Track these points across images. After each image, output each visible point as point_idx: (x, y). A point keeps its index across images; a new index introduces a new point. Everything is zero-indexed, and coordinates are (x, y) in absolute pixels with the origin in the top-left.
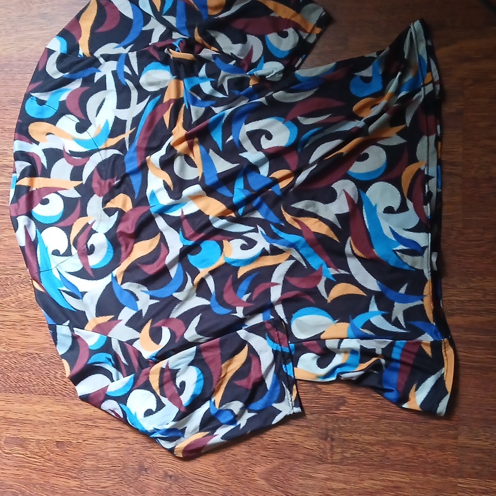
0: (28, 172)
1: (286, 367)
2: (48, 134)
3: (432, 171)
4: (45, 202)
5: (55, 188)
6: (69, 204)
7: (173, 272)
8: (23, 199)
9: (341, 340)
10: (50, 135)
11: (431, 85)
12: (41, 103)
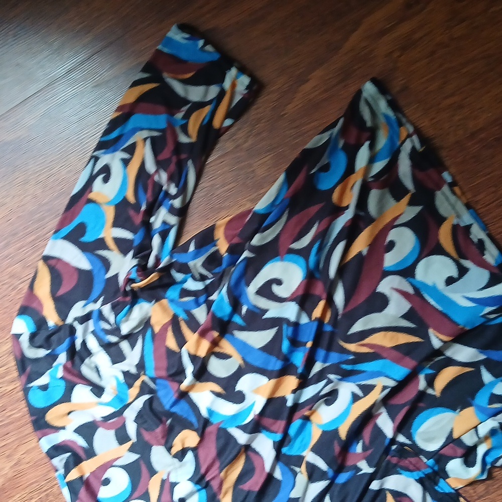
0: (72, 463)
1: (439, 487)
2: (69, 413)
3: (467, 218)
4: (107, 482)
5: (109, 462)
6: (132, 470)
7: (278, 474)
8: (83, 493)
9: (476, 428)
10: (72, 413)
11: (408, 141)
12: (44, 388)
